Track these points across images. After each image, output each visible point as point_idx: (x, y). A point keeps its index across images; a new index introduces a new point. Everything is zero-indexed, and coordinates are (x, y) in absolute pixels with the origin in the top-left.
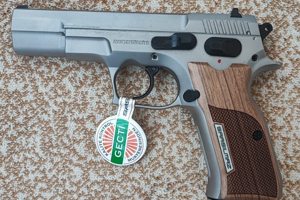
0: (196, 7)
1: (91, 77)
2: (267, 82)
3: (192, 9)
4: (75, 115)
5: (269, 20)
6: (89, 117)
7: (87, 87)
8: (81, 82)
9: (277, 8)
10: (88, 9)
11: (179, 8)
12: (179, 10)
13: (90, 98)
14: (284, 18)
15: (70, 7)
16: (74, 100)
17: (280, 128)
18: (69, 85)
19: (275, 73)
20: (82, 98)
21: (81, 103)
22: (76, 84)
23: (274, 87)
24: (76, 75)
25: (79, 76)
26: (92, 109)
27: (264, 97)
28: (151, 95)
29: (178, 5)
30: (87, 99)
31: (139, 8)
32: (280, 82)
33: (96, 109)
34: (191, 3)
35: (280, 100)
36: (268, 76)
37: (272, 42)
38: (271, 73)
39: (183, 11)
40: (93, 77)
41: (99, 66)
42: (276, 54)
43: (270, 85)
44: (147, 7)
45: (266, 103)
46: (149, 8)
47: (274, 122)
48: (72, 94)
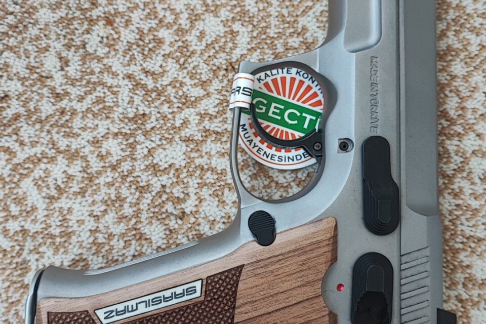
0: (299, 30)
1: (79, 176)
2: (453, 184)
3: (291, 35)
4: (46, 258)
5: (452, 56)
6: (73, 262)
7: (71, 199)
8: (58, 188)
9: (466, 30)
10: (73, 37)
11: (264, 34)
12: (264, 37)
13: (78, 221)
14: (481, 51)
15: (38, 33)
16: (44, 226)
17: (481, 282)
18: (33, 194)
19: (468, 164)
20: (60, 221)
21: (56, 232)
22: (48, 192)
23: (467, 194)
24: (49, 173)
25: (55, 176)
26: (81, 245)
27: (447, 216)
28: (208, 215)
29: (261, 26)
30: (70, 224)
31: (180, 33)
32: (479, 185)
33: (88, 246)
34: (288, 23)
35: (480, 223)
36: (453, 172)
37: (460, 101)
38: (460, 165)
39: (273, 40)
40: (83, 177)
41: (97, 153)
42: (467, 124)
43: (458, 191)
44: (198, 31)
45: (452, 227)
46: (201, 32)
47: (469, 271)
48: (41, 214)
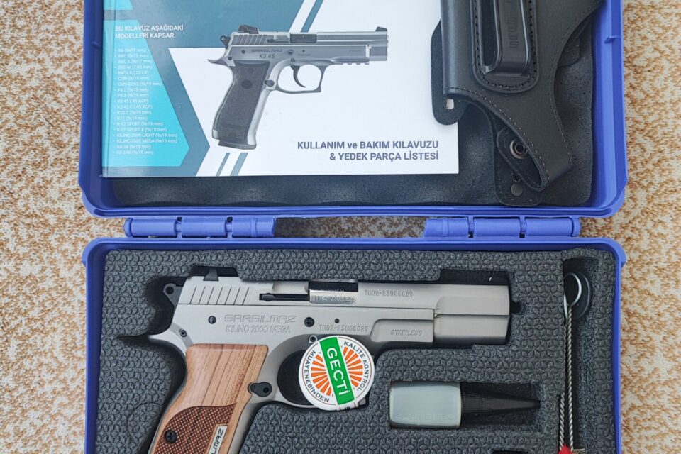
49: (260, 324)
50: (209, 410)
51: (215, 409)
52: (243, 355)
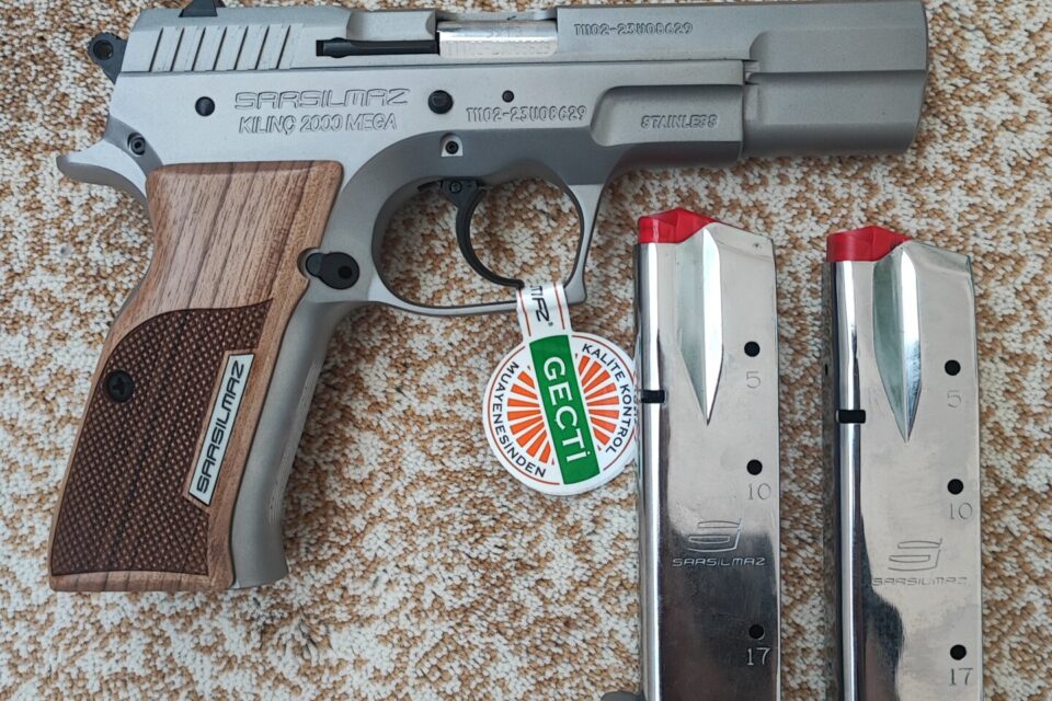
49: (320, 111)
50: (208, 317)
51: (221, 316)
52: (281, 183)
